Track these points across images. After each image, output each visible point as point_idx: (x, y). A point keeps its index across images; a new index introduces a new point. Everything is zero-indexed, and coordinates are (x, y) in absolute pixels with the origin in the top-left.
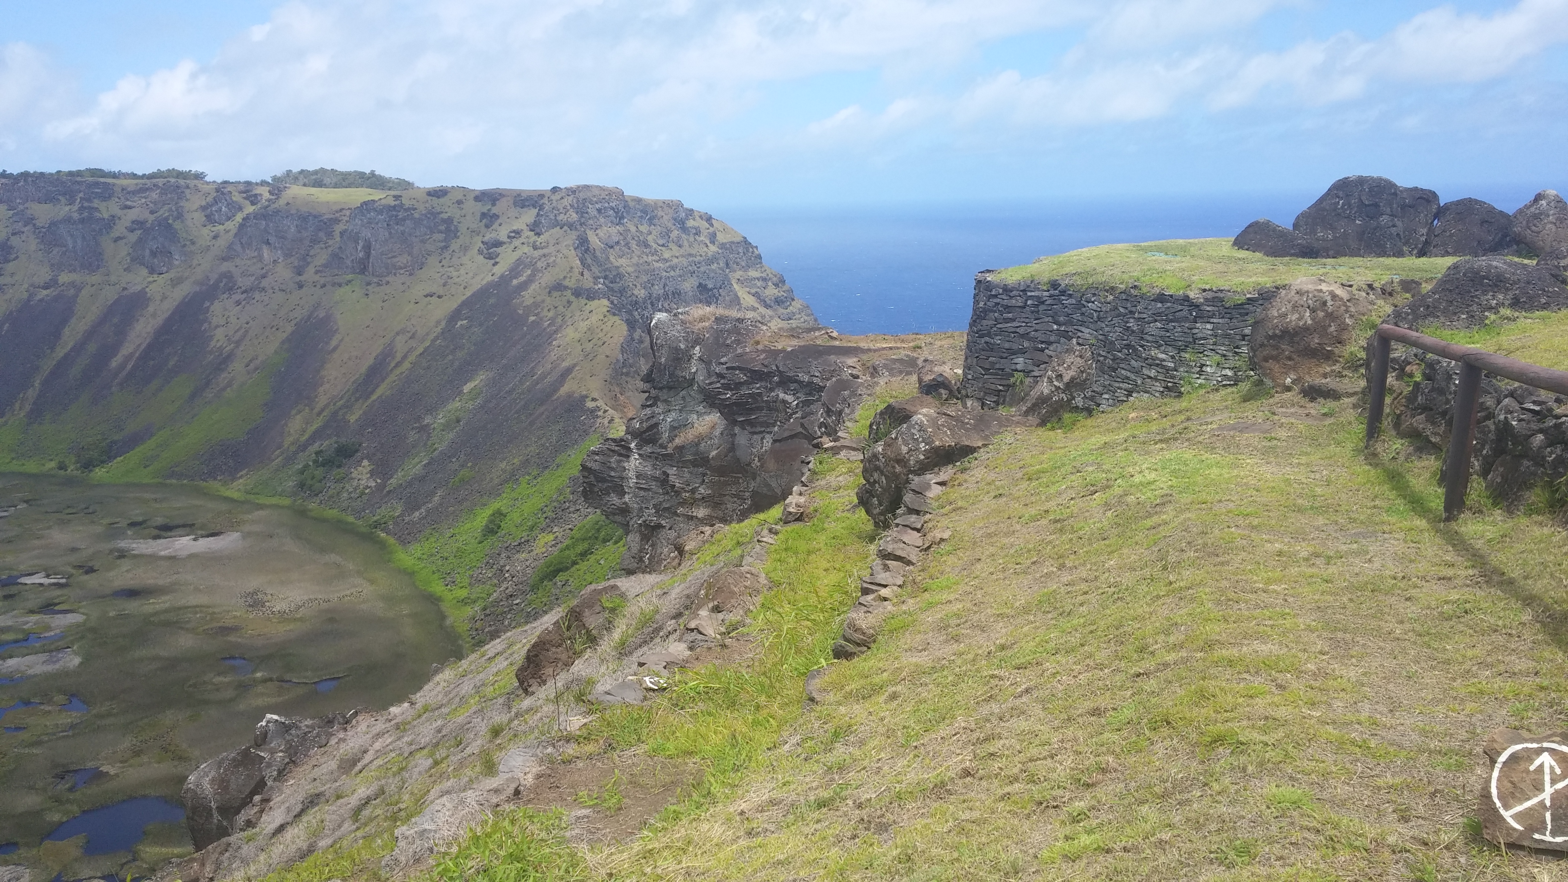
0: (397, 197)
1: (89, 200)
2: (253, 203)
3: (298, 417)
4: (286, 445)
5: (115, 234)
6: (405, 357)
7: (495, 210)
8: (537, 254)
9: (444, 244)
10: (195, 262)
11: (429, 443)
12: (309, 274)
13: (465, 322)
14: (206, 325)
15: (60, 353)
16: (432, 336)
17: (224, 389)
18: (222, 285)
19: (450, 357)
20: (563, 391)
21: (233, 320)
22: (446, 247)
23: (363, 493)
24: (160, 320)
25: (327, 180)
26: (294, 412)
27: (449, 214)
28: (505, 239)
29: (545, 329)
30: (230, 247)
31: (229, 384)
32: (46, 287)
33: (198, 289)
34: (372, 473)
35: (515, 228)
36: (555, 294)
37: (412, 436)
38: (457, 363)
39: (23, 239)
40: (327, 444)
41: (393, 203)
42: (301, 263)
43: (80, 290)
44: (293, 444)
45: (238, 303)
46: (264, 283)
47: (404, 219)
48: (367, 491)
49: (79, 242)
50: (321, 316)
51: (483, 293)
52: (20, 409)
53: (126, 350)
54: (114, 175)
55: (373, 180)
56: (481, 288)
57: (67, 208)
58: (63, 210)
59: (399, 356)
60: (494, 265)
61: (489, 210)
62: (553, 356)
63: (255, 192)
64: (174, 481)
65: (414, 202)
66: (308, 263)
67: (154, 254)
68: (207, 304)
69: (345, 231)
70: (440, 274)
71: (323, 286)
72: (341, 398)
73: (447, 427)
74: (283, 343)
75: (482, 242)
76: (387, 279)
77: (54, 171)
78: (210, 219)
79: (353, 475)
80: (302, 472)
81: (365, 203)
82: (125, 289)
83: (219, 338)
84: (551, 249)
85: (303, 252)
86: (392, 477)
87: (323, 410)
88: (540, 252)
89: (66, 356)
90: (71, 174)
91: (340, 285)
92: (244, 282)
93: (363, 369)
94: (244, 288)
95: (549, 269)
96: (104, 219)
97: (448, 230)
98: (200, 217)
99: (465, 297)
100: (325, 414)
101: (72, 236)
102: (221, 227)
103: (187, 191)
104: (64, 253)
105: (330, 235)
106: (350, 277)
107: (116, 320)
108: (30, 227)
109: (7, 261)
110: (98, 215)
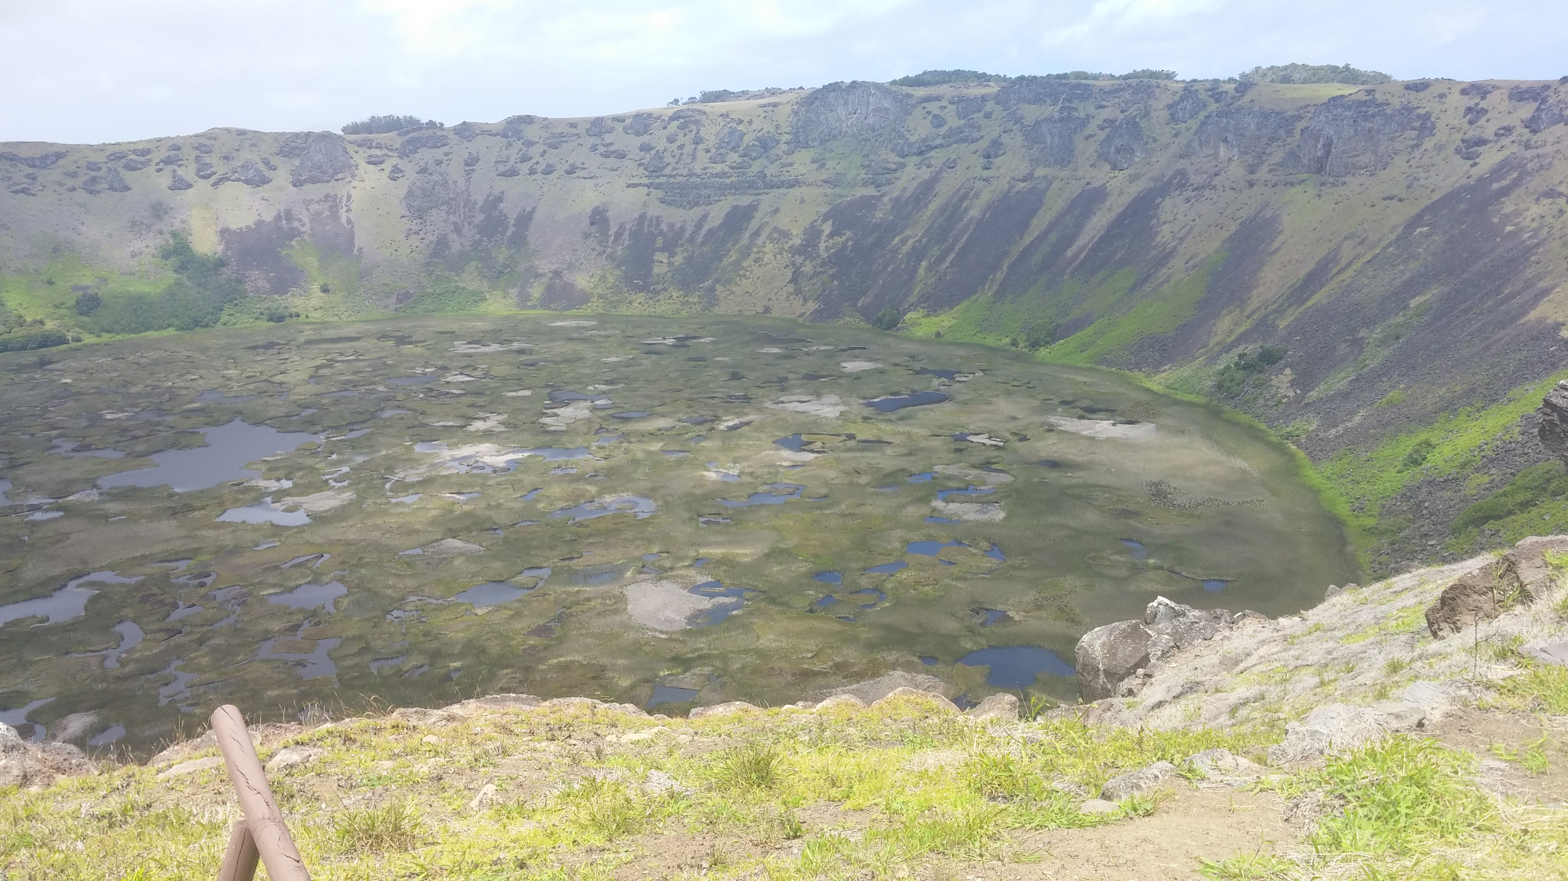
0: (1369, 92)
1: (1069, 100)
2: (1217, 101)
3: (1228, 317)
4: (1212, 343)
5: (1088, 131)
6: (1349, 264)
7: (1483, 104)
8: (1529, 154)
9: (1415, 142)
10: (1154, 159)
11: (1360, 358)
12: (1262, 174)
13: (1425, 229)
14: (1154, 221)
15: (1027, 240)
16: (1384, 244)
17: (1161, 284)
18: (1175, 181)
19: (1401, 267)
20: (1533, 315)
21: (1180, 217)
22: (1417, 146)
23: (1280, 402)
24: (1113, 215)
25: (1296, 76)
26: (1224, 312)
27: (1427, 109)
28: (1491, 137)
29: (1523, 242)
30: (1189, 145)
31: (1167, 280)
32: (1023, 181)
33: (1152, 185)
34: (1293, 383)
35: (1505, 124)
36: (1545, 201)
37: (1342, 349)
38: (1407, 275)
39: (1012, 136)
40: (1252, 349)
41: (1364, 98)
42: (1256, 162)
43: (1050, 183)
44: (1217, 344)
45: (1188, 200)
46: (1216, 181)
47: (1373, 116)
48: (1284, 401)
49: (1056, 140)
50: (1267, 216)
51: (1452, 197)
52: (990, 288)
53: (1081, 241)
54: (1095, 77)
55: (1347, 75)
56: (1452, 191)
57: (1051, 108)
58: (1049, 110)
59: (1343, 263)
60: (1472, 166)
61: (1477, 104)
62: (1528, 274)
63: (1221, 90)
64: (1104, 368)
65: (1388, 97)
66: (1263, 162)
67: (1118, 151)
68: (1159, 200)
69: (1307, 128)
70: (1405, 176)
71: (1275, 185)
72: (1274, 302)
73: (1383, 342)
74: (1225, 241)
75: (1462, 140)
76: (1344, 179)
77: (1045, 75)
78: (1173, 118)
79: (1273, 382)
80: (1222, 373)
81: (1334, 99)
82: (1088, 183)
83: (1165, 234)
84: (1549, 149)
85: (1259, 150)
86: (1312, 390)
87: (1253, 313)
88: (1534, 152)
89: (1032, 242)
90: (1058, 77)
91: (1292, 185)
92: (1197, 179)
93: (1302, 274)
94: (1195, 186)
95: (1542, 172)
96: (1080, 118)
97: (1423, 127)
98: (1164, 115)
99: (1429, 202)
100: (1254, 317)
101: (1051, 134)
102: (1183, 126)
103: (1157, 91)
104: (1043, 150)
105: (1290, 132)
106: (1303, 176)
107: (1077, 212)
108: (1018, 126)
109: (997, 156)
110: (1076, 114)
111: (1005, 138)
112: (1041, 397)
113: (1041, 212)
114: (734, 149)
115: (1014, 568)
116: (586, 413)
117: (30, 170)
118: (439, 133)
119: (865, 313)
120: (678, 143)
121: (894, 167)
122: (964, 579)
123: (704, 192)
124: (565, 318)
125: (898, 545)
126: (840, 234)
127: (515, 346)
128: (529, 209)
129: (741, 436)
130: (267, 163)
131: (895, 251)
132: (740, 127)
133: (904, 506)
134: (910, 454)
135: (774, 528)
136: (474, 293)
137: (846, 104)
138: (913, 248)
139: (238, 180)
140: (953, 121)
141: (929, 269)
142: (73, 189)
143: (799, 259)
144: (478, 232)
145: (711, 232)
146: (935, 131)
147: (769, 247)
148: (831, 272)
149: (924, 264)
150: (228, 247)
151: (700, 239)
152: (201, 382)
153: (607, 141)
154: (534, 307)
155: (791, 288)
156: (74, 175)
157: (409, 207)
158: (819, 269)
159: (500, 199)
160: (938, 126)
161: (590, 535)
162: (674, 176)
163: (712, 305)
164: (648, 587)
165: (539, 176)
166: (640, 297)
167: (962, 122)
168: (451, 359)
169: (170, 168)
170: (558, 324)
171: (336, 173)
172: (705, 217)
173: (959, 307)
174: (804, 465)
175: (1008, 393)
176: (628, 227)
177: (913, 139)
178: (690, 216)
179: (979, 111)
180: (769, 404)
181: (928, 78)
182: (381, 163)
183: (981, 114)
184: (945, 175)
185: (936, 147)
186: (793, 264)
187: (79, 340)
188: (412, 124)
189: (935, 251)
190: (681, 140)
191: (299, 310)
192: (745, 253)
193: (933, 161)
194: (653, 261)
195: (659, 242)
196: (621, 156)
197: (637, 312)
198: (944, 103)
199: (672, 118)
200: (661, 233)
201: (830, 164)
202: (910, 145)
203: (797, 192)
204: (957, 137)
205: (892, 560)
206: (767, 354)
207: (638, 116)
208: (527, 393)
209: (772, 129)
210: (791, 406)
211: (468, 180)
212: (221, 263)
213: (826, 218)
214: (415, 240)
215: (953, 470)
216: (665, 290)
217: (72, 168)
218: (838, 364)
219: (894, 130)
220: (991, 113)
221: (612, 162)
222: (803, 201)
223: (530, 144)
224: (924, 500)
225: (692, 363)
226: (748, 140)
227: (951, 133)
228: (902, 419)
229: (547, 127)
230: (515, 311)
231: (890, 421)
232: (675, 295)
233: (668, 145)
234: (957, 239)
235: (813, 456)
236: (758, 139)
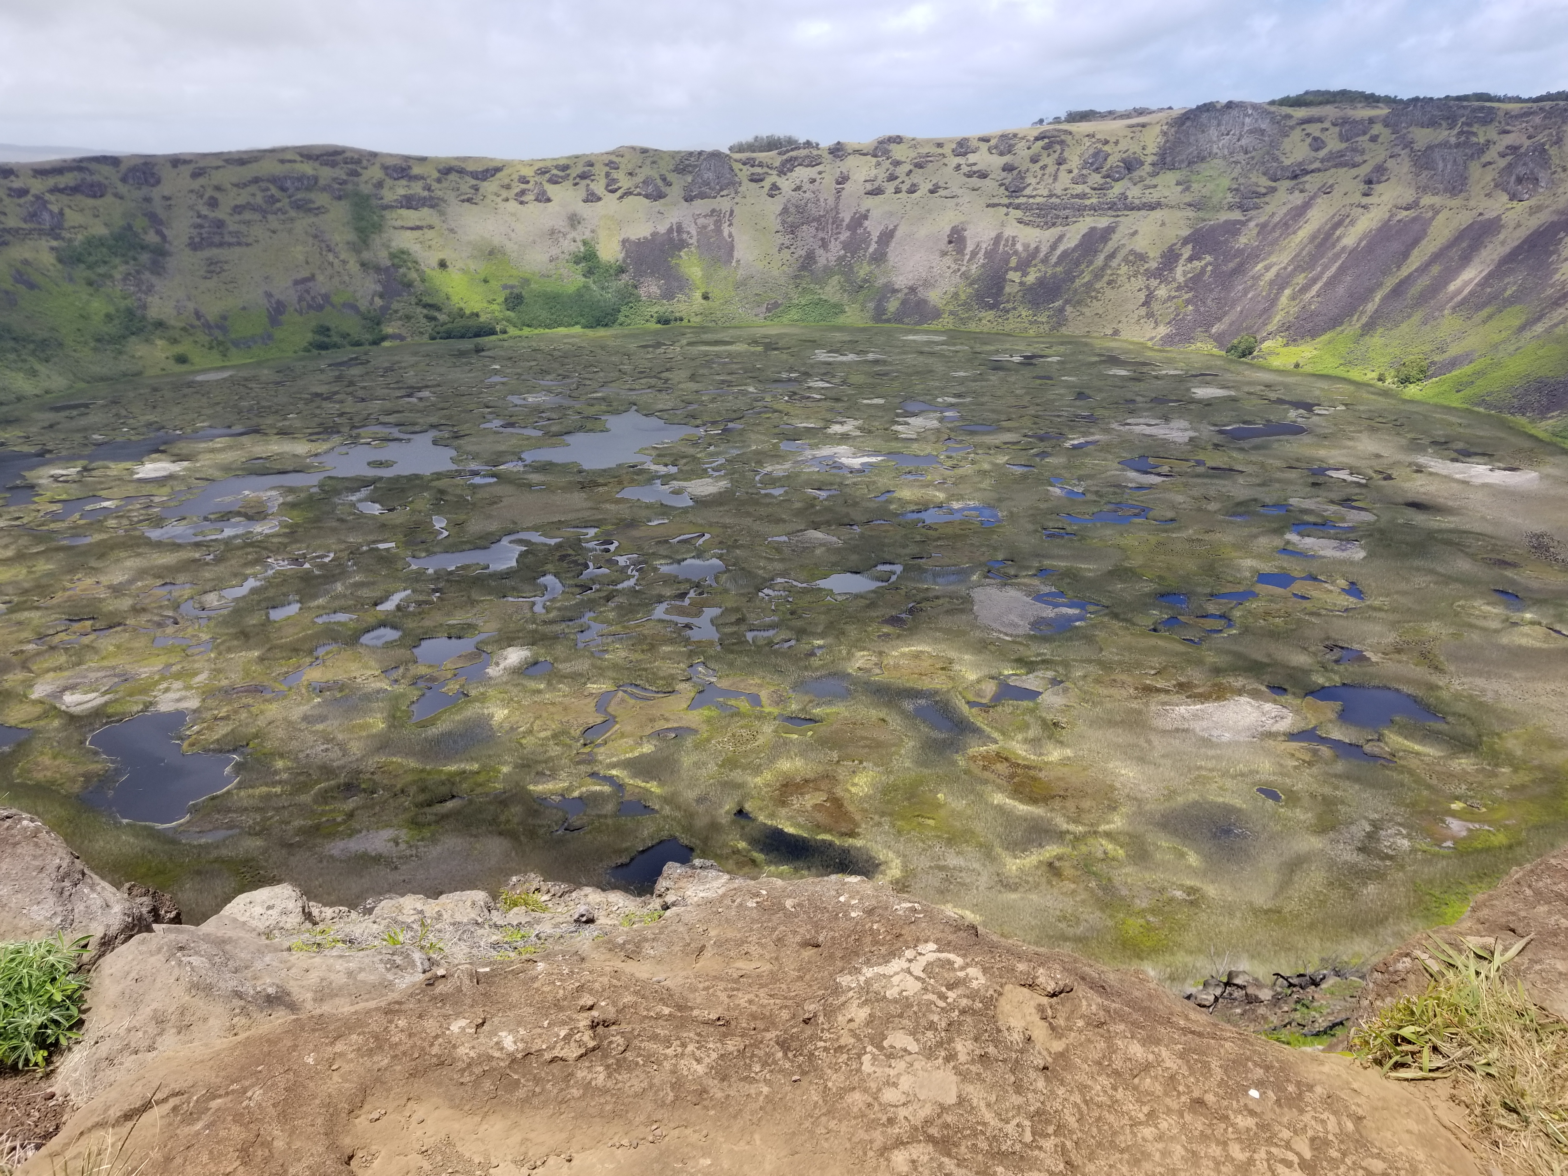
1: (1469, 124)
5: (1486, 158)
10: (1561, 190)
14: (1554, 257)
15: (1405, 272)
17: (1556, 325)
24: (1508, 248)
32: (1406, 209)
33: (1556, 219)
39: (1398, 162)
43: (1437, 213)
49: (1449, 166)
52: (1357, 321)
53: (1467, 275)
54: (1499, 99)
57: (1447, 132)
58: (1444, 134)
64: (1482, 410)
67: (1519, 180)
77: (1443, 96)
82: (1481, 214)
89: (1410, 275)
90: (1457, 98)
96: (1479, 144)
101: (1444, 160)
104: (1432, 176)
107: (1464, 245)
108: (1407, 150)
109: (1379, 182)
110: (1474, 139)
111: (1391, 164)
112: (1409, 436)
113: (1424, 242)
114: (1097, 170)
115: (1375, 609)
116: (935, 424)
117: (474, 182)
118: (815, 152)
119: (1219, 339)
120: (1041, 164)
121: (1264, 191)
122: (1319, 615)
123: (1063, 213)
124: (917, 332)
125: (1248, 574)
126: (1199, 259)
127: (871, 357)
128: (891, 227)
129: (1087, 455)
130: (664, 179)
131: (1257, 278)
132: (1106, 148)
133: (1255, 536)
134: (1263, 484)
135: (1119, 547)
136: (835, 306)
137: (1219, 125)
138: (1277, 275)
139: (639, 194)
140: (1334, 144)
141: (1293, 298)
142: (507, 200)
143: (1154, 283)
144: (844, 248)
145: (1065, 254)
146: (1313, 154)
147: (1124, 269)
148: (1186, 296)
149: (1287, 292)
150: (627, 256)
151: (1054, 259)
152: (602, 374)
153: (971, 161)
154: (888, 321)
155: (1143, 311)
156: (508, 187)
157: (783, 222)
158: (1173, 294)
159: (865, 217)
160: (1317, 150)
161: (939, 538)
162: (1034, 197)
163: (1060, 325)
164: (993, 591)
165: (903, 195)
166: (990, 315)
167: (1344, 145)
168: (812, 366)
169: (584, 182)
170: (911, 337)
171: (722, 190)
172: (1060, 238)
173: (1323, 338)
174: (1150, 487)
175: (1373, 430)
176: (984, 246)
177: (1287, 162)
178: (1047, 236)
179: (1365, 133)
180: (1115, 426)
181: (1310, 98)
182: (761, 180)
183: (1367, 137)
184: (1319, 200)
185: (1312, 171)
186: (1148, 287)
187: (505, 332)
188: (790, 144)
189: (1301, 279)
190: (1045, 160)
191: (683, 314)
192: (1098, 275)
193: (1307, 186)
194: (1005, 280)
195: (1013, 262)
196: (983, 176)
197: (985, 330)
198: (1327, 124)
199: (1037, 139)
200: (1016, 253)
201: (1195, 186)
202: (1283, 169)
203: (1157, 214)
204: (1338, 161)
205: (1241, 589)
206: (1115, 376)
207: (1003, 137)
208: (881, 401)
209: (1138, 150)
210: (1137, 429)
211: (838, 198)
212: (622, 270)
213: (1186, 241)
214: (786, 254)
215: (1308, 504)
216: (1014, 309)
217: (506, 181)
218: (1188, 390)
219: (1268, 153)
220: (1377, 136)
221: (975, 181)
222: (1163, 224)
223: (897, 163)
224: (1279, 531)
225: (1039, 381)
226: (1113, 161)
227: (1331, 157)
228: (1256, 448)
229: (915, 146)
230: (871, 324)
231: (1242, 449)
232: (1024, 314)
233: (1031, 165)
234: (1326, 268)
235: (1159, 479)
236: (1123, 161)
